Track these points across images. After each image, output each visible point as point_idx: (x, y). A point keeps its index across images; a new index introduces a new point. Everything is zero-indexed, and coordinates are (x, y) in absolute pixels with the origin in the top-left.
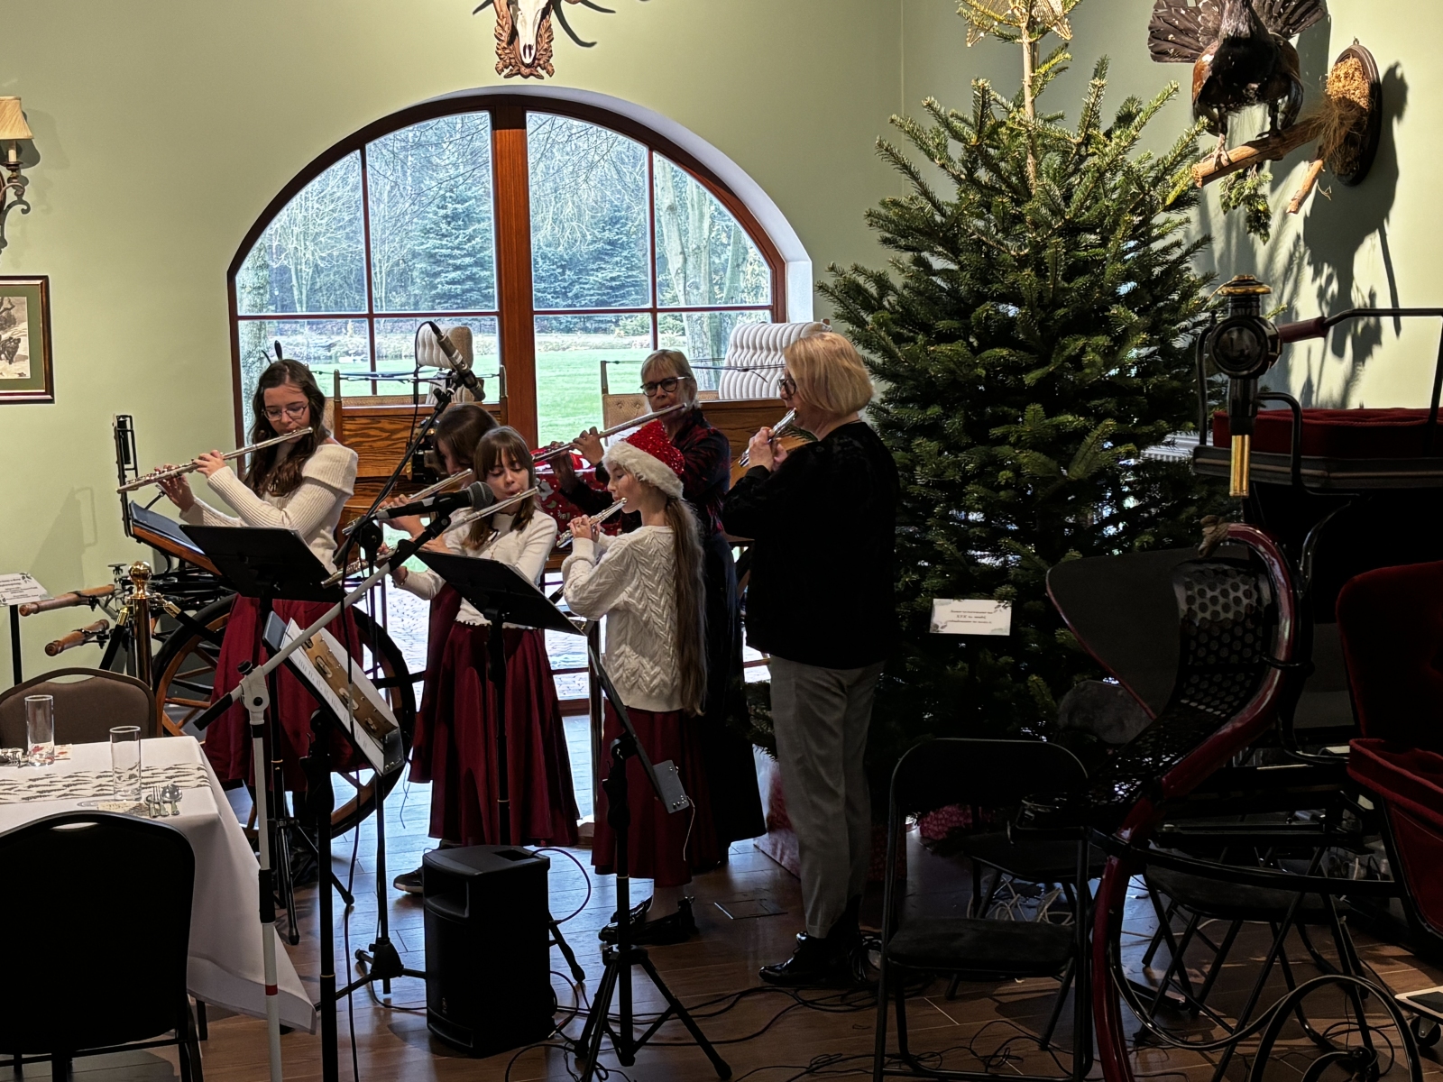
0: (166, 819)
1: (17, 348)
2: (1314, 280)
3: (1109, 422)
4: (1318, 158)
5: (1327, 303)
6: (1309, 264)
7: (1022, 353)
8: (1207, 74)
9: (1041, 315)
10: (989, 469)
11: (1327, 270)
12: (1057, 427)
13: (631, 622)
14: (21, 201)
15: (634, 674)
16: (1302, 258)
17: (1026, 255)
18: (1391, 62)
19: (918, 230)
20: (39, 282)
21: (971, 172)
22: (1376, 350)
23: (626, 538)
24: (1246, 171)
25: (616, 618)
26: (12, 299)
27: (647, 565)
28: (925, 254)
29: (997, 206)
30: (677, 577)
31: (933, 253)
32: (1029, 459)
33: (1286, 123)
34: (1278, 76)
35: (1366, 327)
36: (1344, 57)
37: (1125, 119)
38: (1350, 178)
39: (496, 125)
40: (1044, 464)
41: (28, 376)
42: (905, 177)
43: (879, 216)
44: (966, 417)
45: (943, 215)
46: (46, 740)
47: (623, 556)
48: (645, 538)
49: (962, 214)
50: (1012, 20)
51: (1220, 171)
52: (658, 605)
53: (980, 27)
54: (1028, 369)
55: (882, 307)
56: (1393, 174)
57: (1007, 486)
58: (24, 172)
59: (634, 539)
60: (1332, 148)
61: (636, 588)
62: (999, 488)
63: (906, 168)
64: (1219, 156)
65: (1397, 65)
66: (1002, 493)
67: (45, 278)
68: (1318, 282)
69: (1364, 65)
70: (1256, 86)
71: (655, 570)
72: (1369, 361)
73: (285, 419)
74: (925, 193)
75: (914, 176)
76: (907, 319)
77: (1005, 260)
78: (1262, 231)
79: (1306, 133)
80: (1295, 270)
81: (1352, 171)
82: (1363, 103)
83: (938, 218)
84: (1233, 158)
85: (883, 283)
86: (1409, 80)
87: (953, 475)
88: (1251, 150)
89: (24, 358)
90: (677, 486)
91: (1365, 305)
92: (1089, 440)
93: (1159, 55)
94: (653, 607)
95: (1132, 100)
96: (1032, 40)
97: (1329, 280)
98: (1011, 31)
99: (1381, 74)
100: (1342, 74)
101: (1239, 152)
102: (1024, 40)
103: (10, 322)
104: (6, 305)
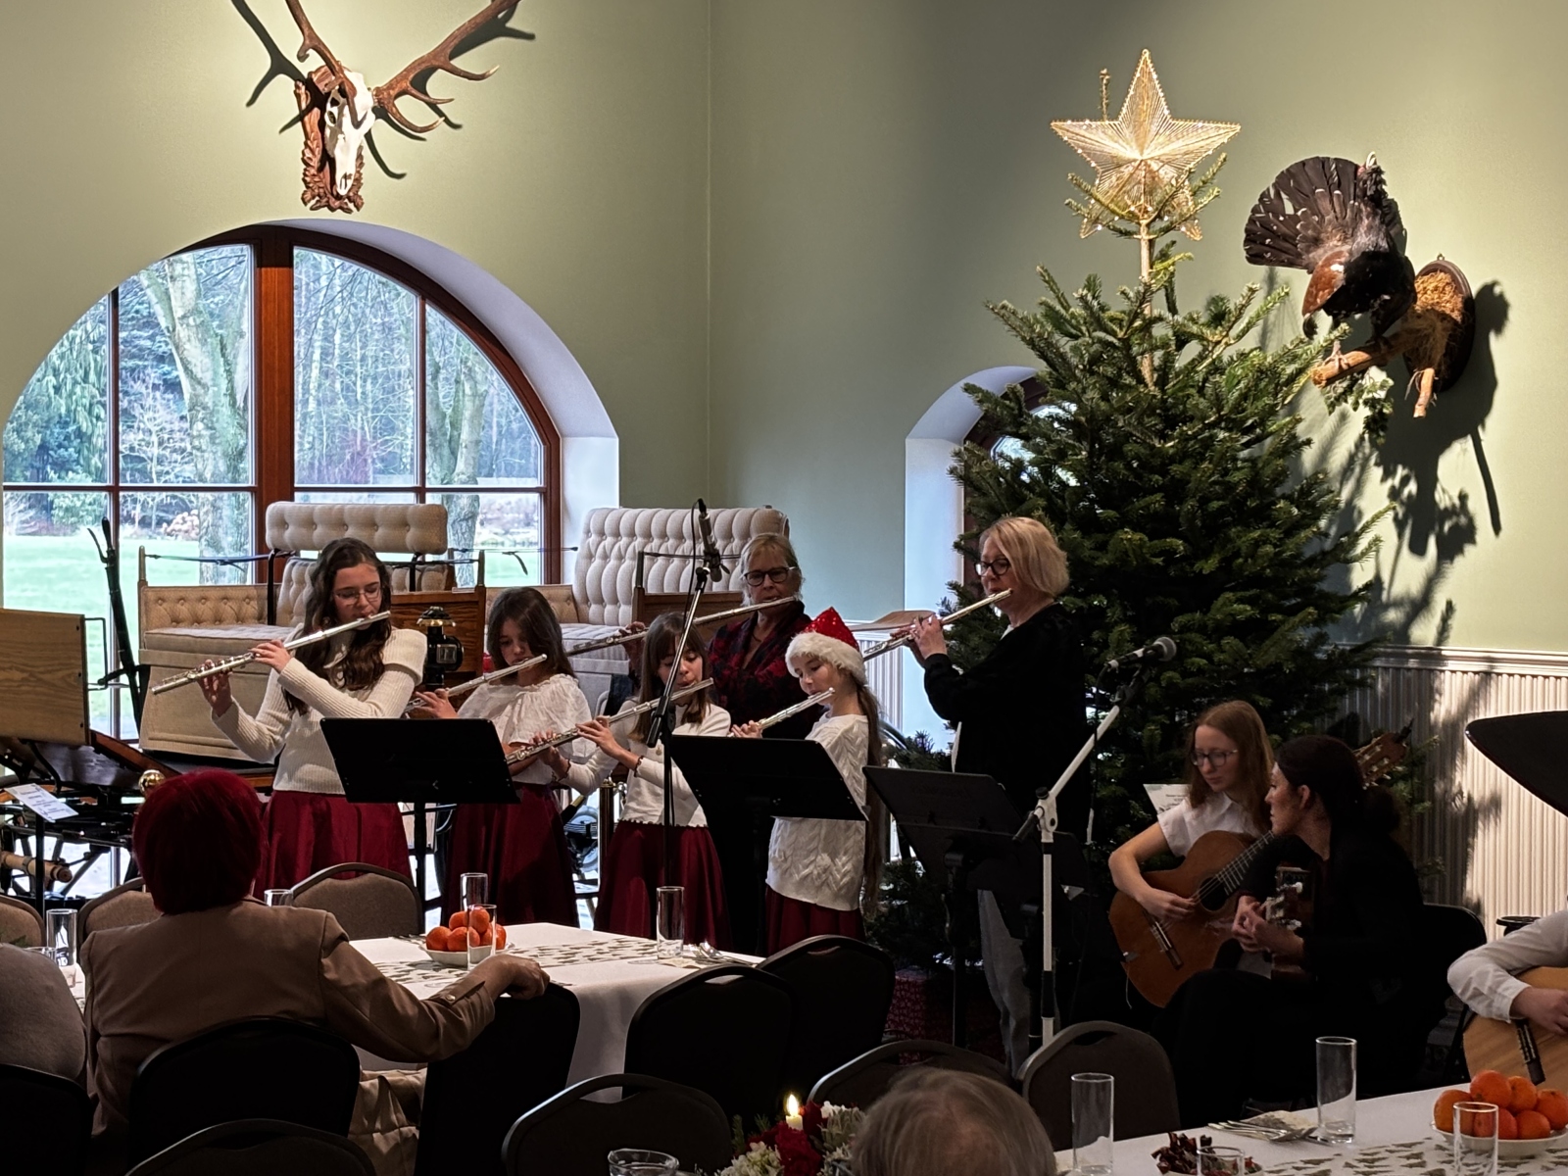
2: (1384, 480)
4: (1429, 367)
5: (1402, 503)
6: (1377, 464)
8: (1339, 282)
11: (1401, 472)
16: (1367, 459)
18: (1488, 280)
22: (1469, 549)
24: (1359, 374)
35: (1455, 528)
36: (1431, 270)
37: (1219, 317)
38: (1439, 385)
40: (1237, 651)
50: (1133, 217)
53: (1096, 221)
56: (1489, 383)
60: (1437, 357)
65: (1495, 283)
68: (1389, 483)
69: (1454, 281)
70: (1387, 297)
72: (1459, 560)
73: (363, 601)
78: (1381, 433)
79: (1408, 341)
80: (1357, 470)
82: (1457, 316)
84: (1351, 362)
86: (1509, 297)
91: (1454, 505)
93: (1254, 258)
96: (1152, 237)
97: (1405, 481)
98: (1132, 227)
99: (1474, 291)
100: (1431, 287)
101: (1355, 357)
102: (1144, 236)
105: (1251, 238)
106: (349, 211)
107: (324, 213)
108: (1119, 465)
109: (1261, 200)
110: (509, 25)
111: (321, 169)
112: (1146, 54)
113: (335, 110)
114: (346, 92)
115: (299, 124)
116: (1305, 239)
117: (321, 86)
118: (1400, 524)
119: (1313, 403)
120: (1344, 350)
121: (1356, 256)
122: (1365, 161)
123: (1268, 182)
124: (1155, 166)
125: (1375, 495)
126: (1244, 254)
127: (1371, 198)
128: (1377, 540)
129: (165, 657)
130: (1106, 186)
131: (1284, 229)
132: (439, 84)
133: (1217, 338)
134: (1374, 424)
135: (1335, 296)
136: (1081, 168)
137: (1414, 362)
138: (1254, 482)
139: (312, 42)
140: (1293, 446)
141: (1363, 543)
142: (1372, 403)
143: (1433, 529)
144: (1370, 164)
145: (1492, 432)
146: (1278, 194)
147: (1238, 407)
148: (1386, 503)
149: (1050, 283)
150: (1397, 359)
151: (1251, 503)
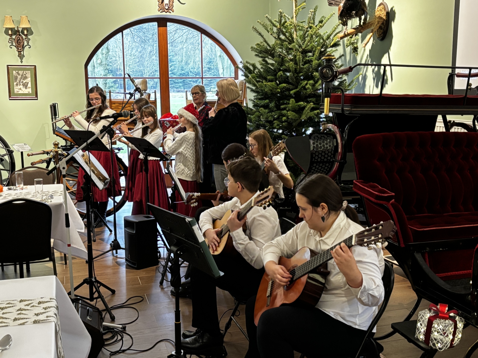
0: (48, 203)
1: (27, 85)
3: (312, 103)
4: (371, 32)
5: (375, 73)
6: (370, 63)
7: (290, 85)
8: (342, 9)
9: (296, 75)
10: (281, 117)
12: (299, 105)
13: (182, 156)
14: (28, 45)
15: (183, 170)
17: (292, 59)
19: (263, 52)
20: (33, 67)
21: (279, 36)
23: (183, 134)
24: (353, 36)
25: (178, 155)
26: (26, 72)
27: (188, 142)
28: (267, 59)
29: (284, 45)
30: (196, 145)
31: (269, 58)
32: (291, 114)
33: (364, 23)
34: (361, 10)
36: (380, 5)
37: (321, 22)
38: (381, 38)
39: (159, 26)
40: (294, 115)
41: (31, 92)
42: (260, 36)
43: (254, 48)
44: (276, 103)
45: (270, 47)
46: (21, 184)
47: (182, 138)
48: (187, 135)
49: (275, 47)
51: (345, 36)
52: (190, 153)
54: (292, 90)
55: (254, 73)
57: (285, 121)
58: (29, 37)
59: (185, 134)
60: (375, 30)
61: (185, 148)
62: (283, 122)
63: (260, 34)
64: (345, 32)
65: (393, 7)
66: (284, 123)
67: (35, 66)
68: (372, 68)
69: (385, 7)
70: (354, 12)
71: (190, 143)
72: (385, 89)
73: (94, 102)
74: (265, 41)
75: (262, 36)
76: (261, 76)
77: (286, 60)
78: (356, 53)
79: (368, 26)
81: (381, 36)
82: (384, 18)
83: (269, 48)
84: (349, 32)
85: (254, 66)
86: (396, 11)
87: (270, 119)
88: (353, 30)
89: (30, 88)
90: (196, 121)
92: (306, 109)
93: (330, 4)
94: (189, 153)
95: (323, 17)
97: (375, 67)
99: (389, 10)
100: (379, 10)
103: (26, 78)
104: (25, 73)
106: (170, 13)
107: (164, 13)
111: (162, 3)
118: (374, 79)
125: (370, 71)
126: (328, 3)
134: (355, 50)
135: (341, 13)
143: (380, 80)
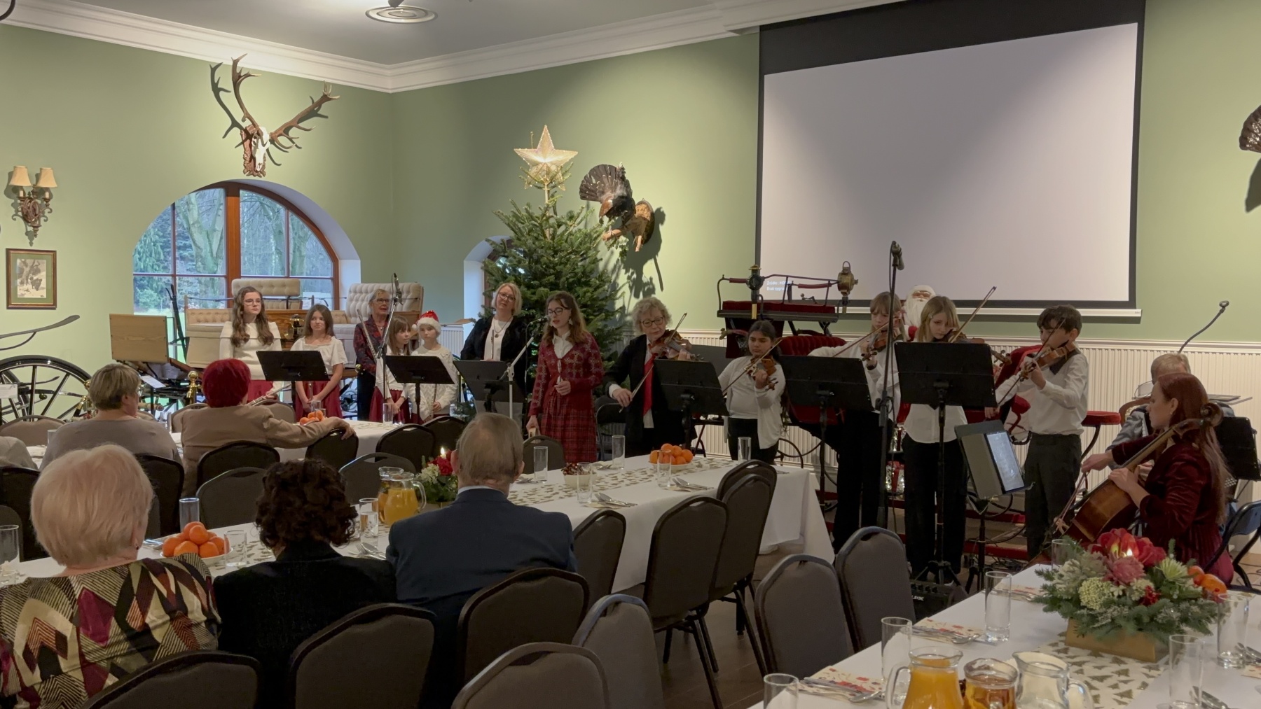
1: (40, 284)
2: (625, 273)
4: (638, 235)
5: (632, 281)
6: (623, 268)
8: (611, 206)
11: (631, 271)
16: (620, 267)
18: (658, 207)
20: (52, 253)
24: (618, 237)
26: (40, 261)
35: (648, 289)
36: (640, 203)
37: (571, 218)
38: (644, 242)
39: (227, 194)
41: (46, 296)
50: (542, 182)
53: (530, 183)
56: (659, 241)
60: (644, 231)
64: (611, 232)
67: (55, 252)
68: (627, 274)
69: (648, 207)
70: (626, 211)
79: (633, 227)
80: (617, 270)
81: (645, 239)
82: (649, 219)
84: (615, 233)
86: (666, 212)
88: (619, 231)
89: (43, 288)
91: (648, 282)
93: (583, 198)
96: (549, 189)
97: (632, 274)
98: (542, 186)
99: (654, 210)
100: (640, 209)
101: (616, 231)
102: (546, 189)
103: (37, 271)
104: (36, 263)
105: (581, 191)
106: (260, 177)
107: (251, 177)
108: (539, 266)
109: (585, 177)
110: (319, 112)
111: (250, 161)
112: (546, 127)
113: (255, 140)
114: (259, 134)
115: (242, 145)
116: (599, 192)
117: (250, 132)
118: (631, 288)
119: (602, 247)
120: (613, 229)
121: (616, 197)
122: (618, 165)
123: (587, 172)
124: (549, 165)
125: (623, 278)
126: (579, 196)
127: (621, 178)
128: (624, 293)
129: (195, 334)
130: (533, 171)
131: (592, 188)
132: (293, 132)
133: (571, 224)
134: (623, 254)
135: (610, 211)
136: (524, 165)
137: (634, 234)
138: (583, 273)
139: (247, 116)
140: (596, 261)
141: (619, 294)
142: (622, 247)
143: (641, 289)
144: (620, 166)
145: (661, 256)
146: (590, 176)
147: (578, 247)
148: (626, 281)
149: (514, 205)
150: (629, 233)
151: (583, 280)
